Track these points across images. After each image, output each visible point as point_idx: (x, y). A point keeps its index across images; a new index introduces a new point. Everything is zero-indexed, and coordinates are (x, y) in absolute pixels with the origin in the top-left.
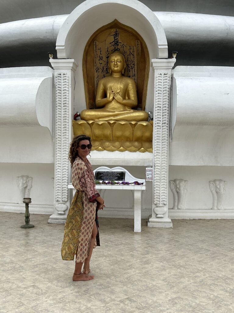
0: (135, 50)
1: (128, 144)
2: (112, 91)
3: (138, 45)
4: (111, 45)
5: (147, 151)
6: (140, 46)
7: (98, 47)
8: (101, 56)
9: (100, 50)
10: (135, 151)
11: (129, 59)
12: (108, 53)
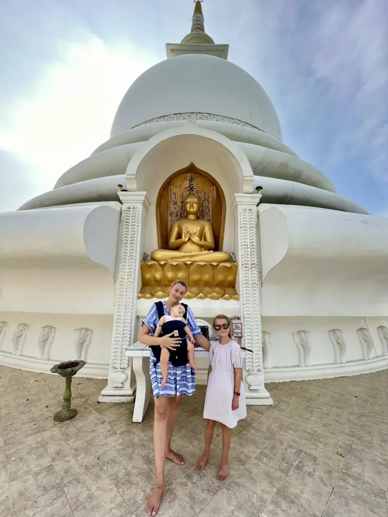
0: (210, 195)
1: (207, 289)
2: (188, 232)
3: (213, 191)
4: (186, 190)
5: (232, 298)
6: (215, 191)
7: (173, 192)
8: (175, 200)
9: (174, 195)
10: (217, 298)
11: (204, 205)
12: (182, 198)
